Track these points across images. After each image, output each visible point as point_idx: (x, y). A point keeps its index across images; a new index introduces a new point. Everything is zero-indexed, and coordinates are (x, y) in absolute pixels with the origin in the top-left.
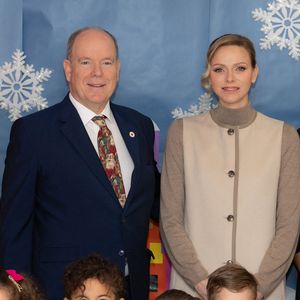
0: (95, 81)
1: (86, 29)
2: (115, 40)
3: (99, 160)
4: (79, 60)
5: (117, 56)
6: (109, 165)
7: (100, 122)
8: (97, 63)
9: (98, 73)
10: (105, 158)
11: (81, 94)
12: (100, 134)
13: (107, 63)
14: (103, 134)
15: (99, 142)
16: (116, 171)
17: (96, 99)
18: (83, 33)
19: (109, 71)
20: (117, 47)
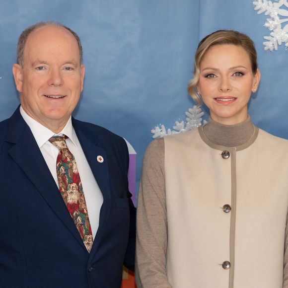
0: (53, 91)
1: (42, 24)
2: (78, 39)
3: (59, 192)
4: (33, 65)
5: (81, 59)
6: (72, 198)
7: (59, 143)
8: (56, 68)
9: (57, 81)
10: (66, 189)
11: (36, 107)
12: (60, 158)
13: (68, 69)
14: (64, 159)
15: (58, 169)
16: (79, 206)
17: (54, 114)
18: (37, 30)
19: (71, 79)
20: (80, 48)
